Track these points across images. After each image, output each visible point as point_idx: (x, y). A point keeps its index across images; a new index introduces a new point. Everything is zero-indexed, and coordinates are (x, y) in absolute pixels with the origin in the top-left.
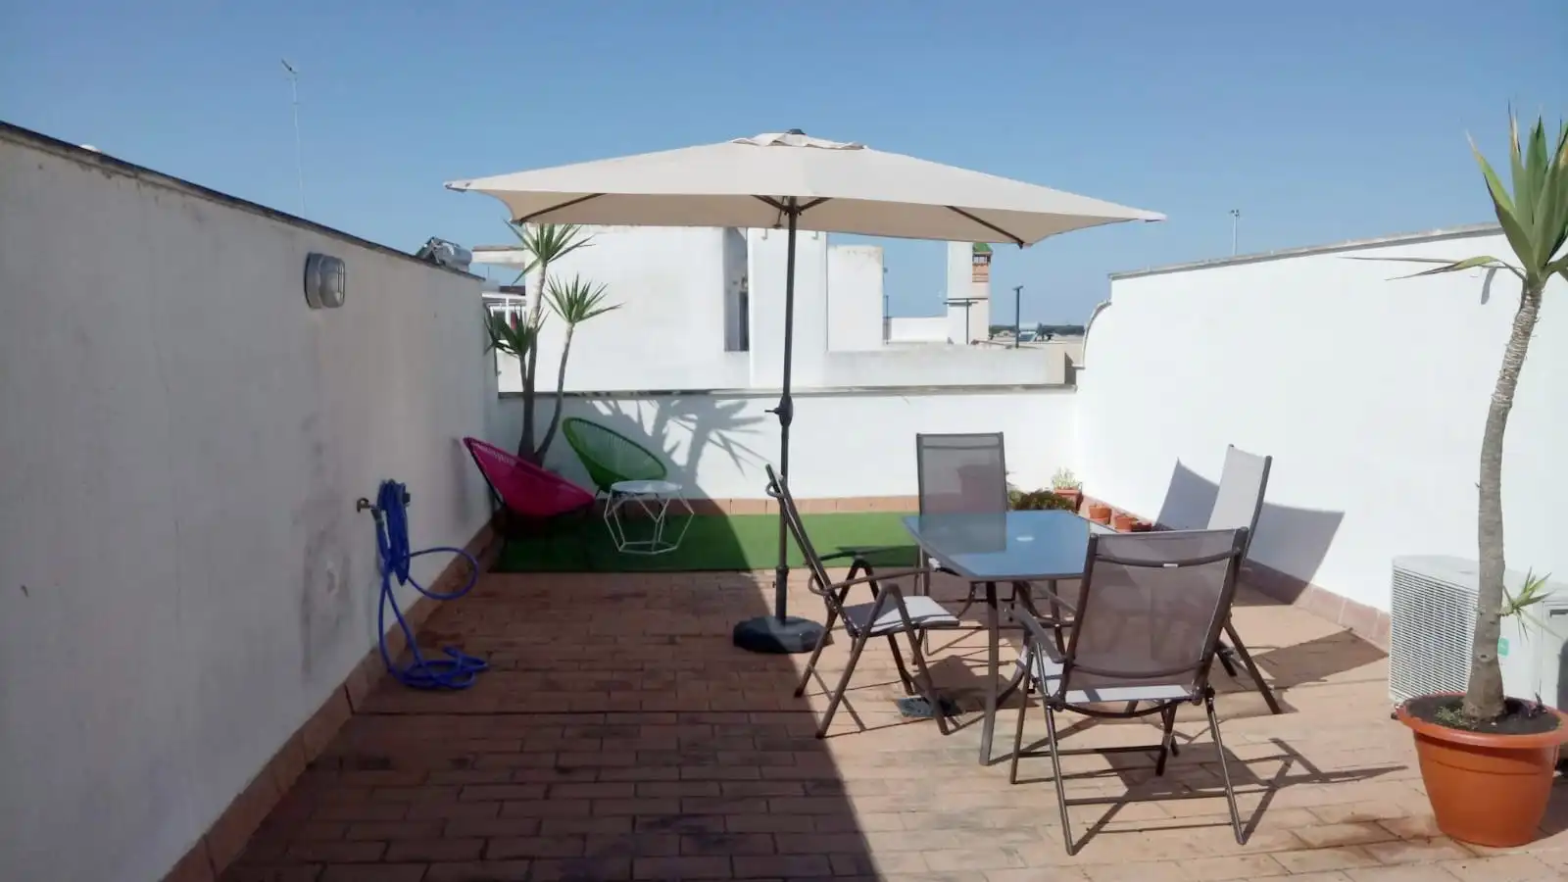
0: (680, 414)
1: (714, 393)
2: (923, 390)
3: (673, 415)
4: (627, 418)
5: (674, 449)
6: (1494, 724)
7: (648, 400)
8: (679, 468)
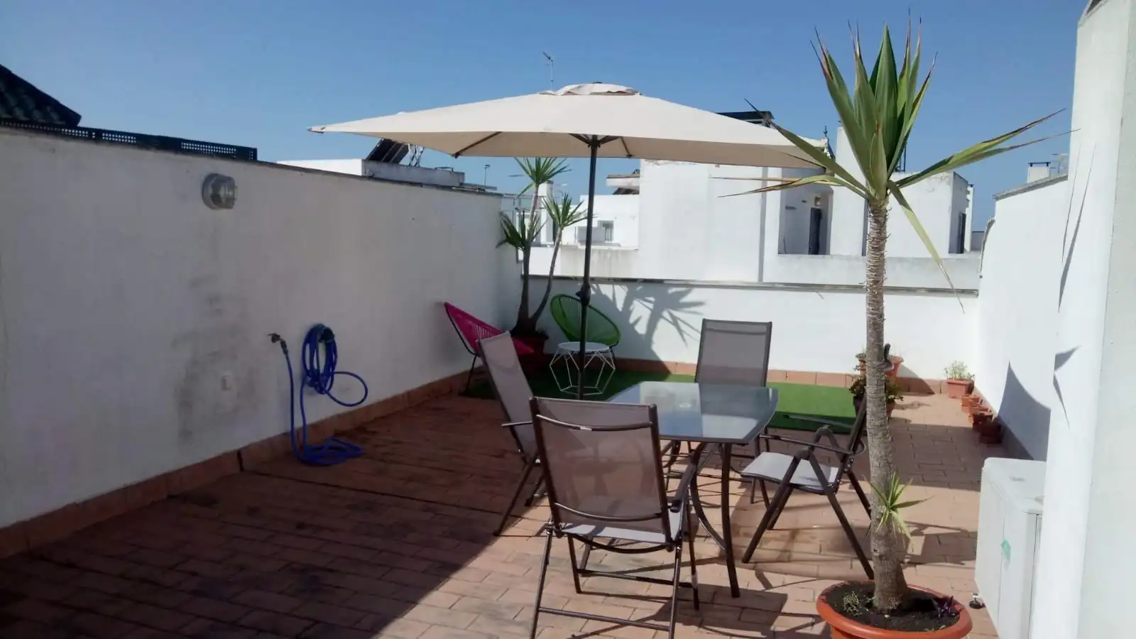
0: (642, 297)
1: (665, 282)
2: (835, 288)
3: (638, 298)
4: (605, 297)
5: (636, 322)
6: (886, 616)
7: (620, 285)
8: (640, 335)
